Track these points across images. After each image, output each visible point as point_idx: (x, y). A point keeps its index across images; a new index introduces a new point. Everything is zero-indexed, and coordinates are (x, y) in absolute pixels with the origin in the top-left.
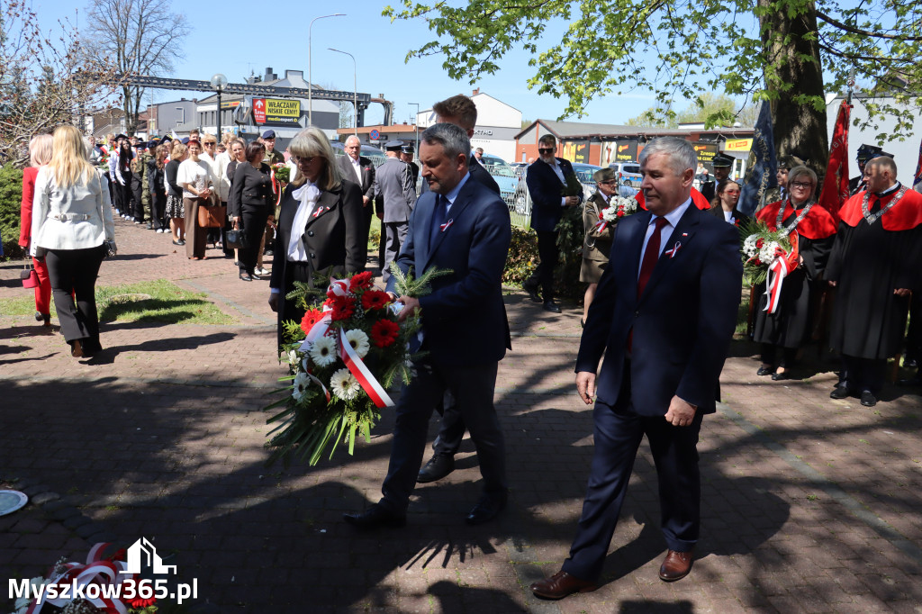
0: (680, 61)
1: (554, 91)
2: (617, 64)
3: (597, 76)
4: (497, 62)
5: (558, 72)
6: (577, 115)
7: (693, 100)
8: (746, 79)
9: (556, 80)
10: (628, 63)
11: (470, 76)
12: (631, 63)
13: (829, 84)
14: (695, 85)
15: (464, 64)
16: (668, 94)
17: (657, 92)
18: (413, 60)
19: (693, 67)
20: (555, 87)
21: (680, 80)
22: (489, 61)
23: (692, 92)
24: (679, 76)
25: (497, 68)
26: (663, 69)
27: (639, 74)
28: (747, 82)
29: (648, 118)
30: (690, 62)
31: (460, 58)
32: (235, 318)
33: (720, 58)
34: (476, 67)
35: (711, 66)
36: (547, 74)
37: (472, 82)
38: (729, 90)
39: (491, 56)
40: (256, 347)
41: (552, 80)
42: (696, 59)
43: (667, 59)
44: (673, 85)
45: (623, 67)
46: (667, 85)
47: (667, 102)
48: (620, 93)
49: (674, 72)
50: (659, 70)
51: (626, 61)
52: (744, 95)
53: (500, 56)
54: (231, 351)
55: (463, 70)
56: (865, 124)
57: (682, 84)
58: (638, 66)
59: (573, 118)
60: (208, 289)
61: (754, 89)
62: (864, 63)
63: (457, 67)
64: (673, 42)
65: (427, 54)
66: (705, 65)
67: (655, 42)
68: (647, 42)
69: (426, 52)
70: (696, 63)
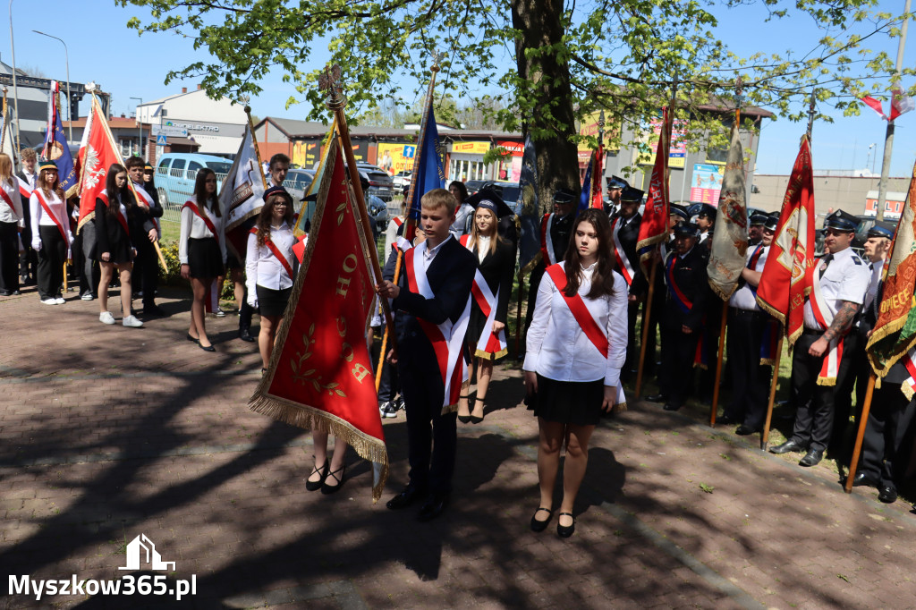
4: (258, 82)
11: (231, 96)
12: (387, 82)
14: (452, 107)
15: (222, 82)
18: (173, 81)
19: (449, 90)
23: (449, 115)
25: (259, 89)
26: (421, 92)
30: (446, 86)
33: (470, 80)
34: (237, 87)
36: (311, 96)
42: (452, 83)
45: (378, 86)
53: (260, 77)
55: (224, 90)
57: (439, 107)
58: (393, 86)
64: (425, 62)
65: (191, 76)
66: (460, 89)
67: (413, 66)
68: (406, 66)
69: (190, 73)
70: (452, 87)
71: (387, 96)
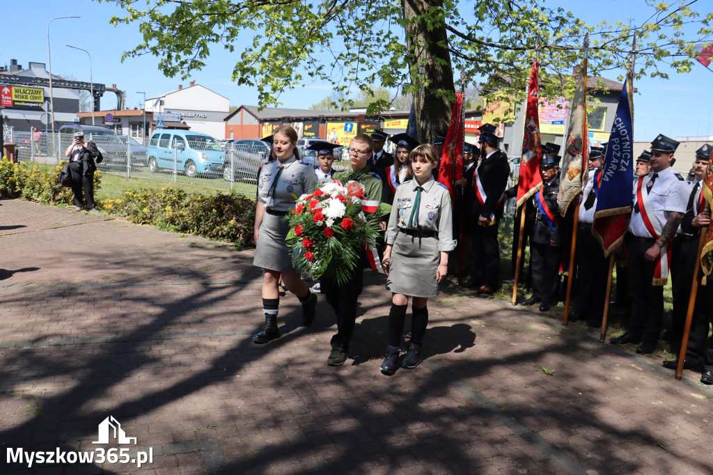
1: (249, 82)
2: (303, 63)
5: (250, 69)
6: (273, 103)
7: (365, 92)
9: (250, 74)
10: (312, 62)
11: (182, 72)
13: (458, 81)
16: (346, 87)
17: (334, 83)
20: (249, 79)
22: (196, 59)
25: (203, 64)
26: (337, 66)
27: (321, 72)
31: (166, 56)
34: (186, 66)
35: (374, 63)
37: (183, 79)
38: (384, 83)
39: (198, 55)
41: (247, 74)
45: (308, 65)
48: (303, 86)
50: (334, 66)
53: (205, 56)
55: (175, 69)
56: (485, 110)
57: (356, 79)
63: (169, 66)
64: (348, 45)
65: (140, 54)
67: (329, 45)
68: (322, 44)
69: (138, 52)
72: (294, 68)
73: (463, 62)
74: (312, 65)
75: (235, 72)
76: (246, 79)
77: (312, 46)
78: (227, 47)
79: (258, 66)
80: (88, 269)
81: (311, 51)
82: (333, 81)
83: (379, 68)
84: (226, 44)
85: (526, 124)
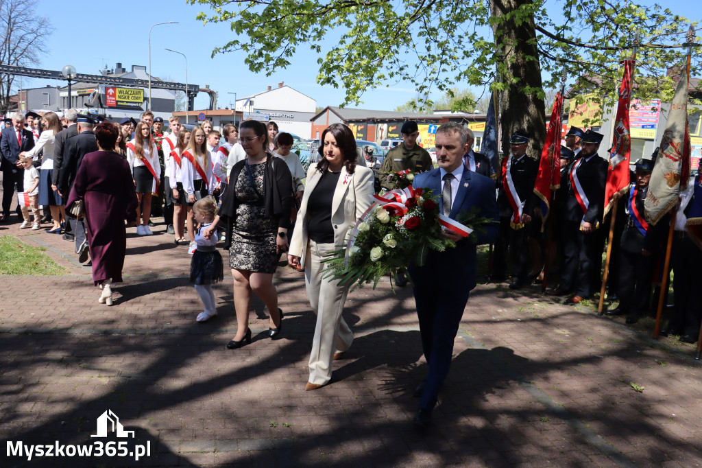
0: (434, 61)
1: (334, 82)
2: (385, 63)
3: (369, 71)
4: (288, 59)
5: (337, 67)
6: (355, 103)
7: (445, 92)
8: (484, 73)
9: (335, 72)
10: (395, 62)
11: (267, 69)
12: (396, 62)
13: (548, 82)
14: (447, 80)
15: (261, 60)
16: (426, 87)
17: (417, 84)
18: (217, 55)
19: (444, 66)
20: (334, 79)
21: (435, 76)
22: (284, 57)
23: (444, 86)
24: (434, 73)
25: (288, 63)
26: (421, 67)
27: (403, 71)
28: (485, 75)
29: (412, 106)
30: (442, 63)
31: (257, 54)
32: (67, 269)
33: (466, 59)
34: (272, 62)
35: (457, 65)
36: (328, 68)
37: (268, 74)
38: (471, 82)
39: (284, 54)
40: (81, 295)
41: (332, 73)
42: (446, 59)
43: (424, 59)
44: (430, 80)
45: (390, 66)
46: (425, 80)
47: (426, 94)
48: (388, 86)
49: (429, 69)
50: (418, 67)
51: (393, 61)
52: (483, 86)
53: (291, 55)
54: (58, 299)
55: (261, 64)
56: (574, 112)
57: (437, 79)
58: (402, 64)
59: (351, 105)
60: (48, 244)
61: (490, 81)
62: (570, 66)
63: (256, 62)
64: (429, 47)
65: (230, 51)
66: (453, 64)
67: (414, 46)
68: (408, 45)
69: (229, 49)
70: (446, 63)
71: (397, 73)
72: (379, 68)
73: (552, 63)
74: (394, 66)
75: (321, 71)
76: (332, 78)
77: (398, 46)
78: (313, 47)
79: (345, 65)
80: (168, 257)
81: (397, 52)
82: (416, 82)
83: (464, 69)
84: (313, 44)
85: (615, 127)
